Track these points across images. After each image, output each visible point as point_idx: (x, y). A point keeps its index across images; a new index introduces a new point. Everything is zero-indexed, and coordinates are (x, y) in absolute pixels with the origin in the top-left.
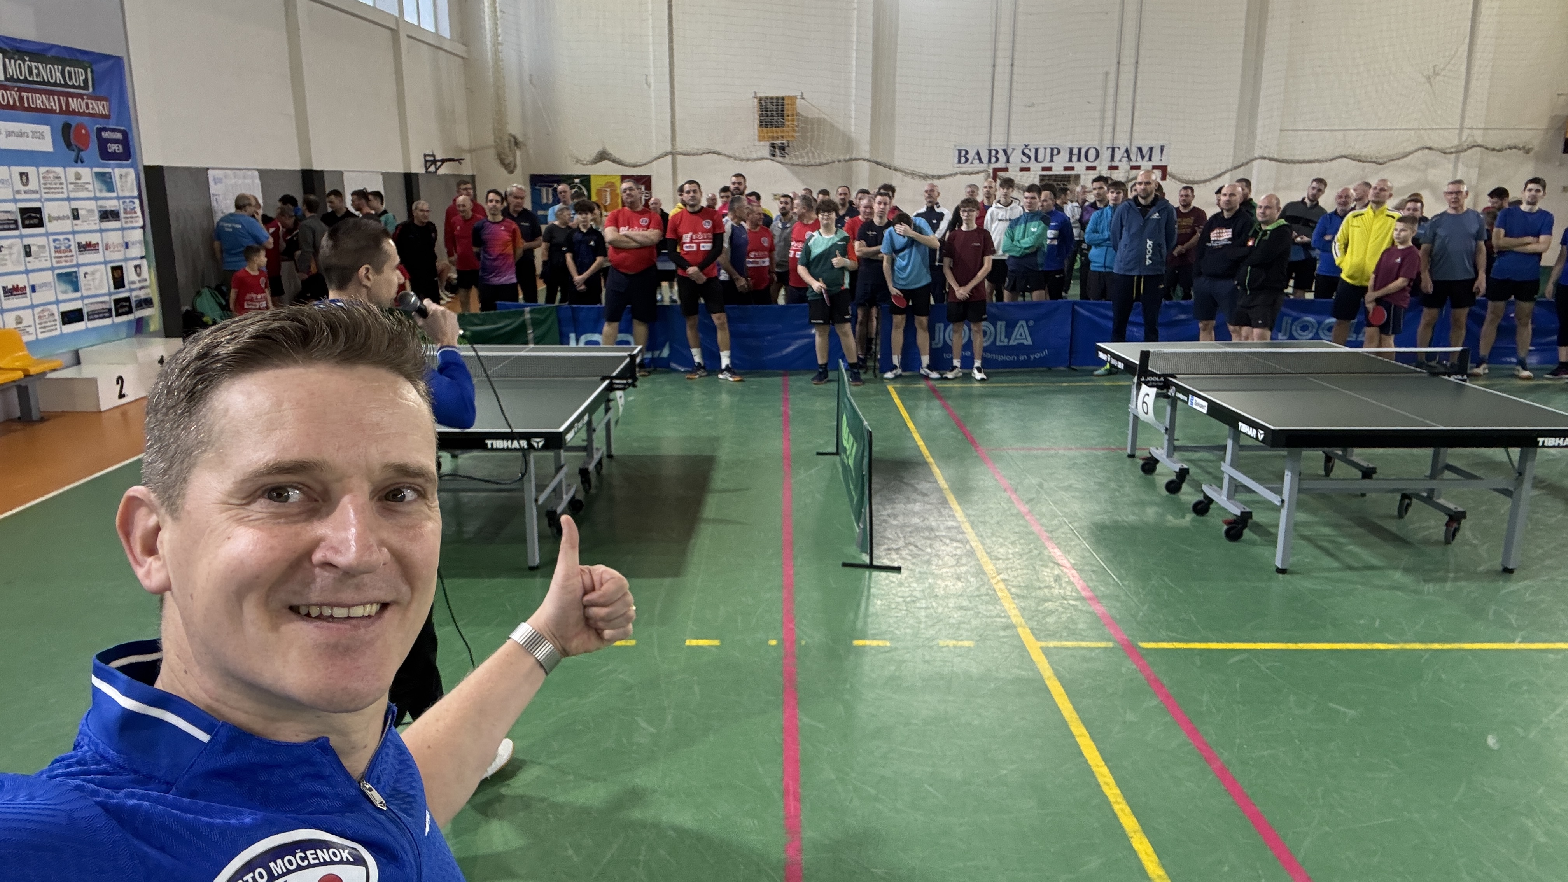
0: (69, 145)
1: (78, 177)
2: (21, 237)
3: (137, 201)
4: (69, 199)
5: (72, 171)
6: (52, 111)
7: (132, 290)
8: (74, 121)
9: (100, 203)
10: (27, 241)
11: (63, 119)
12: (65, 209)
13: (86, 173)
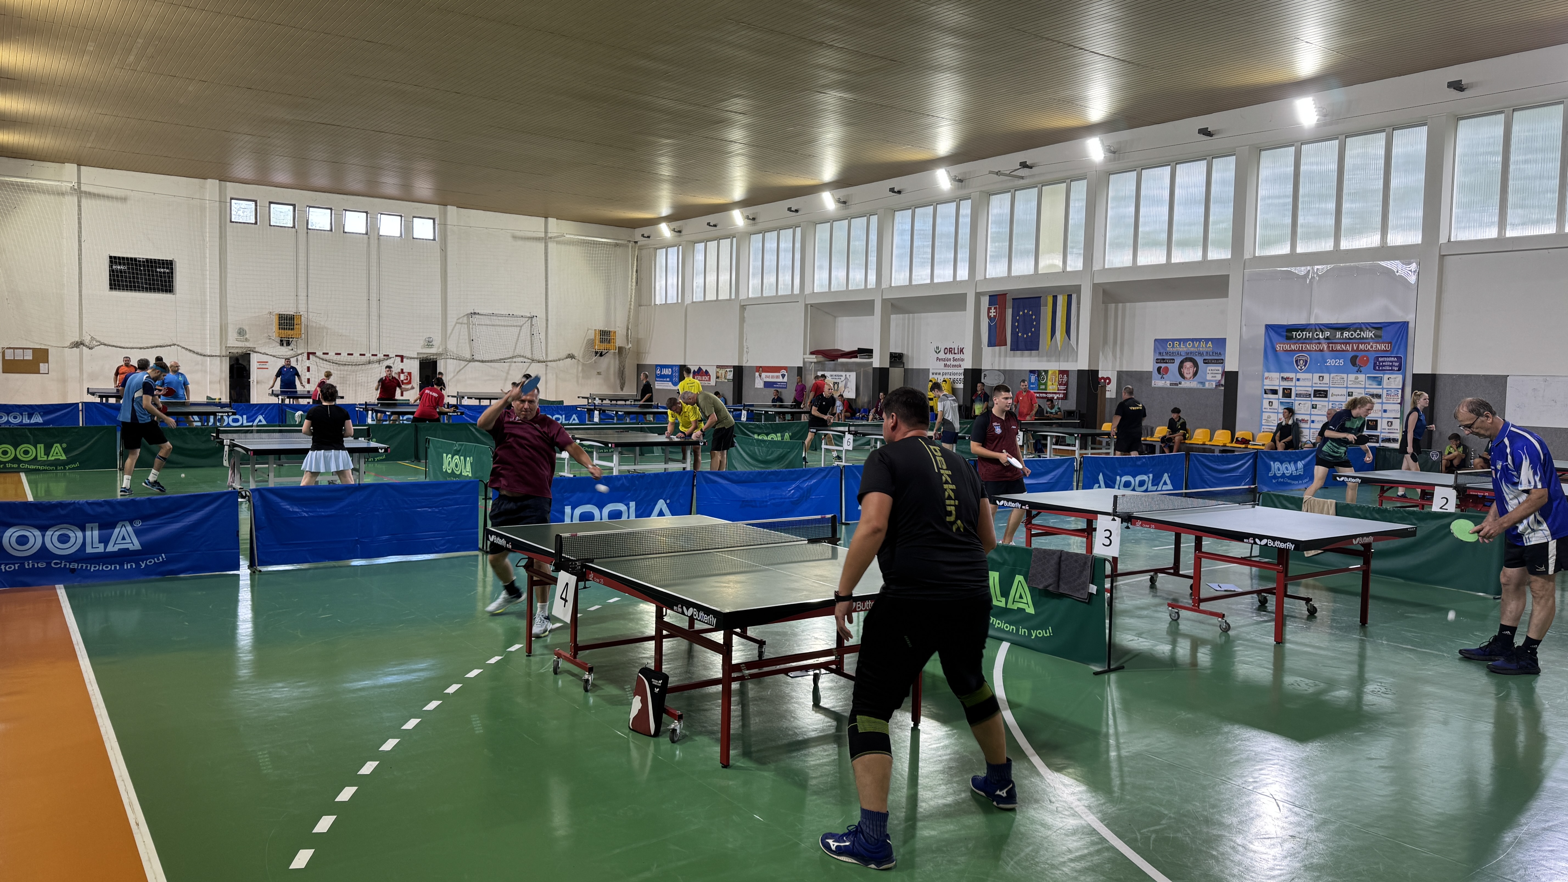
0: (1354, 364)
1: (1357, 378)
2: (1311, 401)
3: (1400, 391)
4: (1347, 388)
5: (1352, 377)
6: (1348, 351)
7: (1381, 432)
8: (1360, 354)
9: (1367, 390)
10: (1313, 403)
11: (1353, 354)
12: (1344, 392)
13: (1362, 377)
